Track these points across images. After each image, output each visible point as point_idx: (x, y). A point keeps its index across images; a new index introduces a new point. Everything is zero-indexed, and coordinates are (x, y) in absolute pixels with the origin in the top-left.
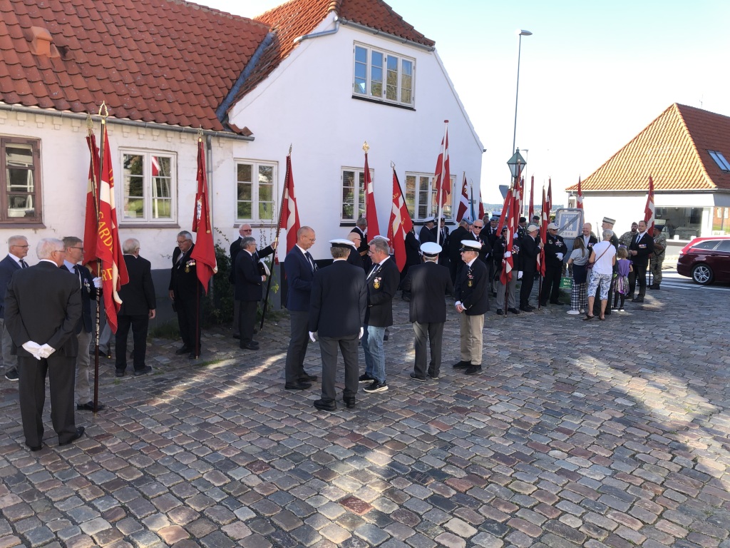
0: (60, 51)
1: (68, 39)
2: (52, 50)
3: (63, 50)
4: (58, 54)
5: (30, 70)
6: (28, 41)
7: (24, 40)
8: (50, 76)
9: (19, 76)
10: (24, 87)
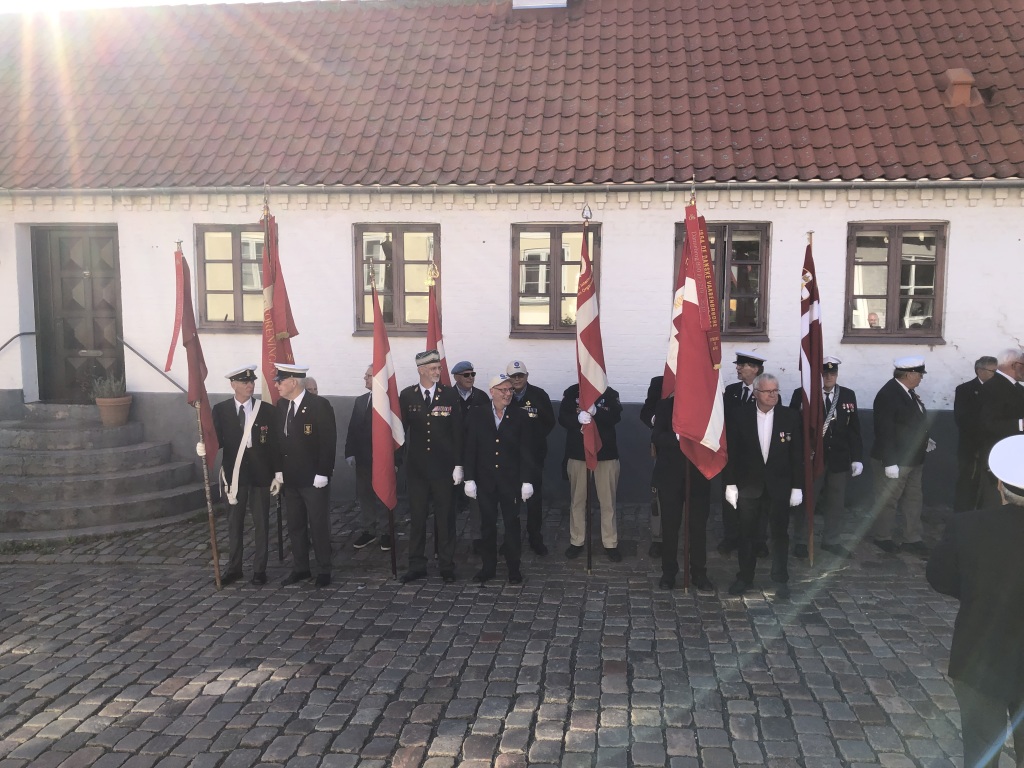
0: (983, 96)
1: (996, 76)
2: (973, 97)
3: (988, 93)
4: (980, 100)
5: (942, 129)
6: (940, 91)
7: (935, 91)
8: (968, 133)
9: (927, 140)
10: (933, 155)
